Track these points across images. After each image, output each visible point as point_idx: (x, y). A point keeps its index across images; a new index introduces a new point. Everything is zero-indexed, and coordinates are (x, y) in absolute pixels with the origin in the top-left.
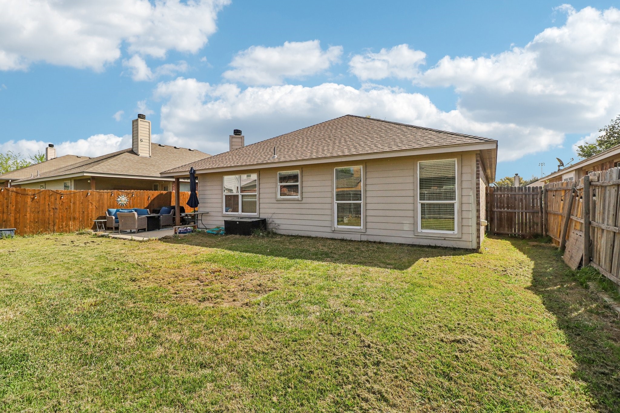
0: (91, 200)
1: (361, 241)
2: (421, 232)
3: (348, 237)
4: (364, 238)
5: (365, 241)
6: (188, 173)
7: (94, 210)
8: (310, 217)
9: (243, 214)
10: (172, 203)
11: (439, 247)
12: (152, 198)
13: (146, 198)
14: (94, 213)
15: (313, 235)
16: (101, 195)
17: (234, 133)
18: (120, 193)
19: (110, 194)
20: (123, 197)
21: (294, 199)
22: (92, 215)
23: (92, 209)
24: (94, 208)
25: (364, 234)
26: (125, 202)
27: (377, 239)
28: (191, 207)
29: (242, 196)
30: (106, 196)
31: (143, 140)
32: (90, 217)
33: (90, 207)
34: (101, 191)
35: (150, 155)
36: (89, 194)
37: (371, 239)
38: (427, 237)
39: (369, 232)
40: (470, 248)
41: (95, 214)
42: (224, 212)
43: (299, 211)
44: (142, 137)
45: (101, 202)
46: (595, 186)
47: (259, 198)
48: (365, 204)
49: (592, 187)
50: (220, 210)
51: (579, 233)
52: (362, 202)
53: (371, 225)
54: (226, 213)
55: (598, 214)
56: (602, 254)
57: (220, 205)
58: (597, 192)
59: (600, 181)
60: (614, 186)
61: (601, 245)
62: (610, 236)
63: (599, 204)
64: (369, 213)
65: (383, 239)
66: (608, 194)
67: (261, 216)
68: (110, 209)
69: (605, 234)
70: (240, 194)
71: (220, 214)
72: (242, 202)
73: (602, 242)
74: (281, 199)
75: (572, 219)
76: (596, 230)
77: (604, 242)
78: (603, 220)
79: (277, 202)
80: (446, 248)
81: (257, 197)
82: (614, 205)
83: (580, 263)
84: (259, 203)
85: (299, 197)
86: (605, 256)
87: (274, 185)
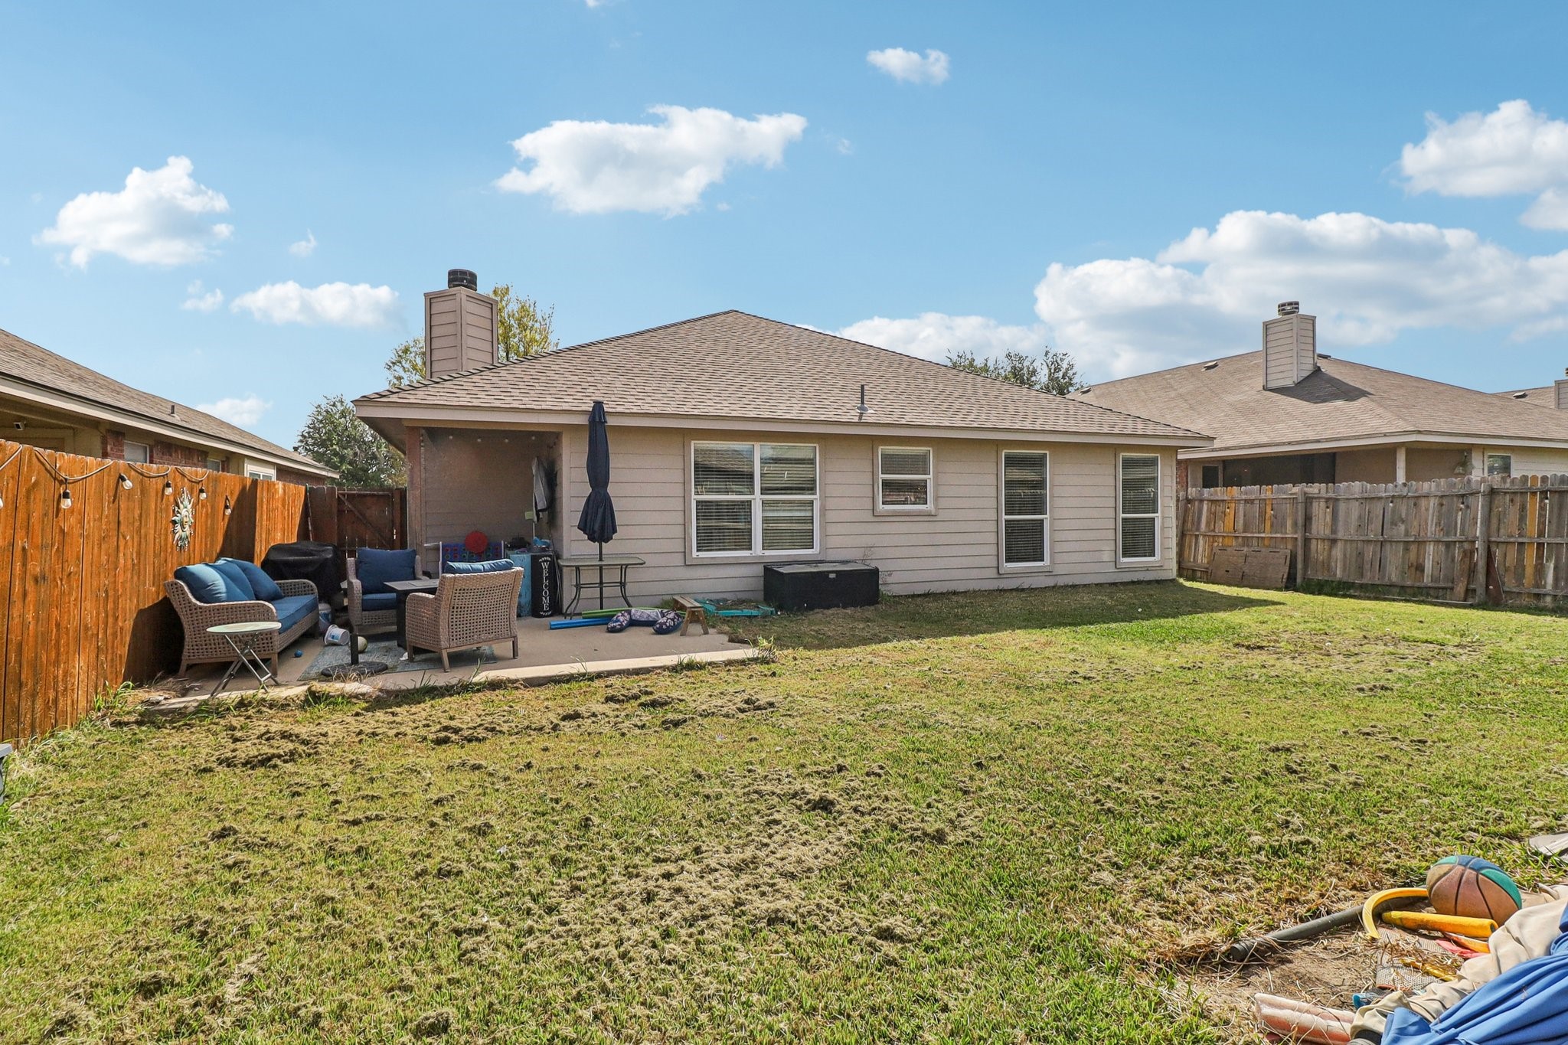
0: (125, 518)
2: (1123, 563)
3: (1027, 583)
4: (1049, 582)
5: (1054, 587)
6: (583, 420)
7: (129, 575)
8: (954, 551)
9: (768, 553)
10: (257, 534)
13: (221, 506)
15: (961, 587)
16: (143, 491)
17: (450, 281)
18: (179, 481)
19: (161, 483)
20: (186, 502)
21: (920, 511)
23: (126, 569)
24: (129, 562)
25: (1049, 573)
26: (188, 530)
27: (1069, 581)
28: (592, 539)
29: (764, 503)
30: (153, 498)
33: (122, 560)
36: (128, 484)
37: (1061, 581)
38: (1129, 569)
39: (1059, 570)
40: (1172, 578)
42: (694, 553)
43: (927, 539)
45: (143, 531)
46: (1313, 498)
47: (824, 510)
48: (1053, 519)
49: (1309, 500)
50: (678, 546)
51: (1245, 549)
52: (1046, 517)
53: (1059, 558)
54: (703, 554)
55: (1320, 526)
56: (1333, 564)
57: (678, 531)
58: (1315, 504)
59: (1323, 494)
60: (1357, 499)
61: (1329, 556)
62: (1354, 545)
63: (1321, 516)
64: (1059, 536)
65: (1077, 581)
66: (1342, 506)
67: (832, 555)
68: (192, 568)
69: (1340, 545)
70: (757, 498)
71: (678, 560)
72: (765, 520)
73: (1334, 552)
74: (887, 511)
75: (1197, 536)
76: (1314, 542)
77: (1338, 552)
78: (1334, 532)
79: (876, 519)
80: (1149, 582)
81: (817, 506)
82: (1360, 517)
83: (1288, 578)
84: (824, 524)
85: (930, 507)
86: (1344, 565)
87: (867, 478)
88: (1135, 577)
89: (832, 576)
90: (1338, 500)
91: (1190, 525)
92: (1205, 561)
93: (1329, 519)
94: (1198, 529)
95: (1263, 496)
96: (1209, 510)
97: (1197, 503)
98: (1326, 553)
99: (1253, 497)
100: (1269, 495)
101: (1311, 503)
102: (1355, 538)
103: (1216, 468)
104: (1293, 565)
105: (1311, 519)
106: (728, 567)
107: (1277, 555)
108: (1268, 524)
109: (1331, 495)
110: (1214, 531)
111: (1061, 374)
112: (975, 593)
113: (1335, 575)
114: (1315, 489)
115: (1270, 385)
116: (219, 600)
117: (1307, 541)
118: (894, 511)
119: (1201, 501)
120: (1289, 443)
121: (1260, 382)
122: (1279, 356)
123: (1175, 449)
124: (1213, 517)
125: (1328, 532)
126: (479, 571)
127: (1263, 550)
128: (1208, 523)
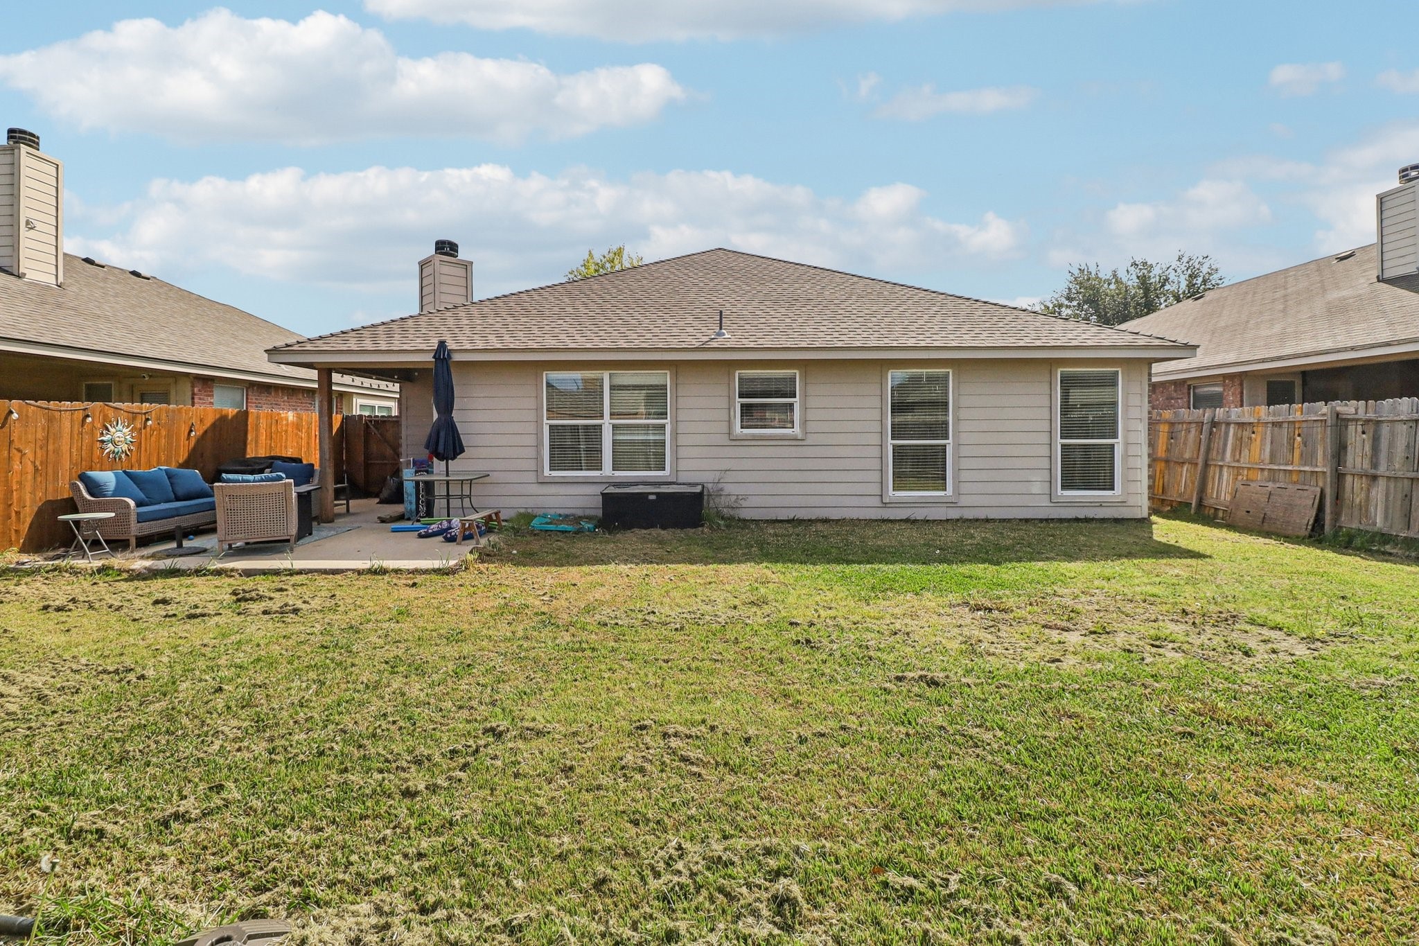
0: (20, 439)
1: (948, 520)
2: (1062, 496)
3: (919, 514)
4: (954, 514)
5: (958, 520)
7: (30, 477)
8: (825, 477)
9: (617, 473)
10: (249, 450)
11: (1093, 519)
12: (200, 433)
13: (184, 430)
14: (28, 488)
15: (835, 515)
16: (50, 420)
18: (111, 413)
19: (81, 415)
20: (120, 427)
21: (784, 435)
22: (20, 499)
23: (23, 473)
24: (30, 468)
25: (952, 504)
26: (125, 447)
27: (981, 514)
28: (438, 458)
29: (615, 427)
30: (67, 425)
31: (39, 226)
32: (15, 508)
33: (17, 466)
34: (52, 404)
35: (61, 279)
36: (15, 416)
37: (969, 514)
38: (1071, 504)
39: (964, 501)
40: (1139, 517)
41: (33, 493)
42: (547, 472)
44: (32, 215)
45: (51, 447)
46: (1349, 420)
47: (675, 434)
48: (958, 445)
49: (1341, 422)
50: (531, 465)
51: (1270, 485)
52: (949, 443)
53: (965, 488)
54: (555, 473)
55: (1357, 458)
56: (1372, 509)
57: (531, 452)
58: (1351, 428)
59: (1361, 414)
60: (1405, 422)
61: (1368, 497)
62: (1400, 484)
63: (1359, 444)
64: (965, 464)
65: (993, 514)
66: (1385, 430)
67: (683, 478)
68: (90, 473)
69: (1382, 483)
70: (607, 423)
71: (531, 477)
72: (615, 442)
73: (1373, 493)
74: (746, 435)
75: (1221, 467)
76: (1349, 479)
77: (1378, 492)
78: (1375, 465)
79: (734, 443)
80: (1103, 520)
81: (668, 429)
82: (1408, 446)
83: (1313, 526)
84: (676, 446)
85: (797, 430)
86: (1387, 508)
87: (723, 403)
88: (1081, 514)
89: (652, 497)
90: (1378, 423)
91: (1215, 453)
92: (1228, 498)
93: (1367, 448)
94: (1223, 459)
95: (1291, 418)
96: (1235, 434)
97: (1223, 427)
98: (1363, 495)
99: (1281, 419)
100: (1298, 416)
101: (1346, 427)
102: (1400, 474)
103: (1292, 383)
104: (1321, 508)
105: (1345, 448)
106: (557, 485)
107: (1306, 493)
108: (1297, 453)
109: (1371, 415)
110: (1238, 461)
111: (1200, 280)
112: (855, 523)
113: (1375, 524)
114: (1349, 408)
115: (1387, 275)
116: (105, 496)
117: (1339, 478)
118: (753, 435)
119: (1228, 424)
120: (1353, 349)
121: (1374, 274)
122: (1399, 236)
123: (1150, 362)
124: (1240, 444)
125: (1366, 465)
126: (248, 481)
127: (1290, 486)
128: (1233, 451)
